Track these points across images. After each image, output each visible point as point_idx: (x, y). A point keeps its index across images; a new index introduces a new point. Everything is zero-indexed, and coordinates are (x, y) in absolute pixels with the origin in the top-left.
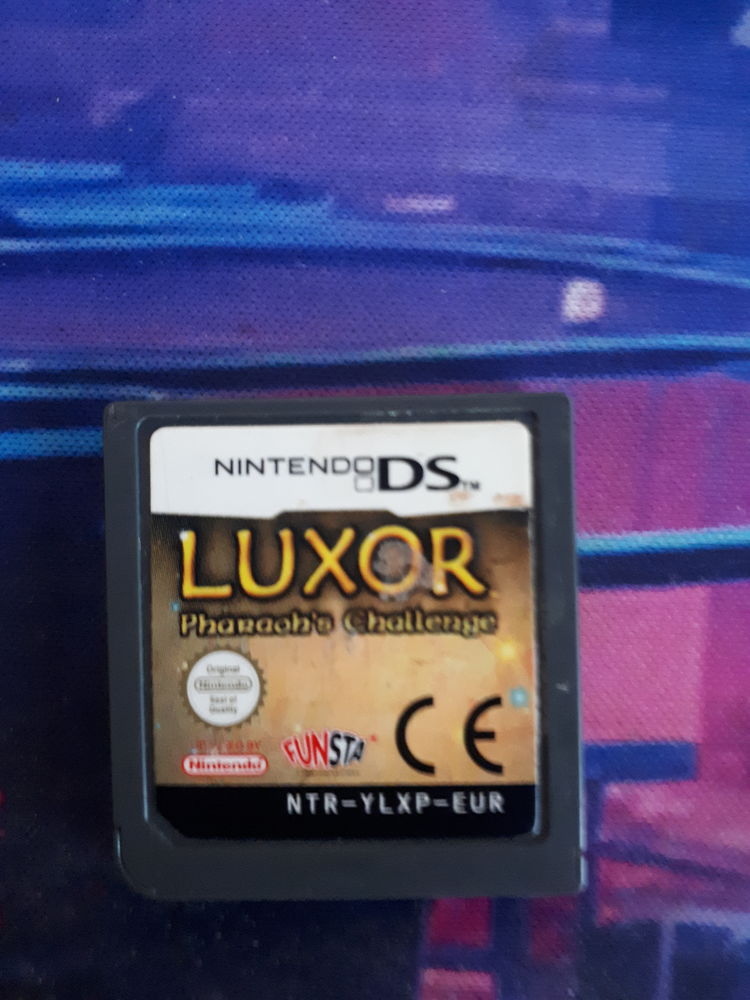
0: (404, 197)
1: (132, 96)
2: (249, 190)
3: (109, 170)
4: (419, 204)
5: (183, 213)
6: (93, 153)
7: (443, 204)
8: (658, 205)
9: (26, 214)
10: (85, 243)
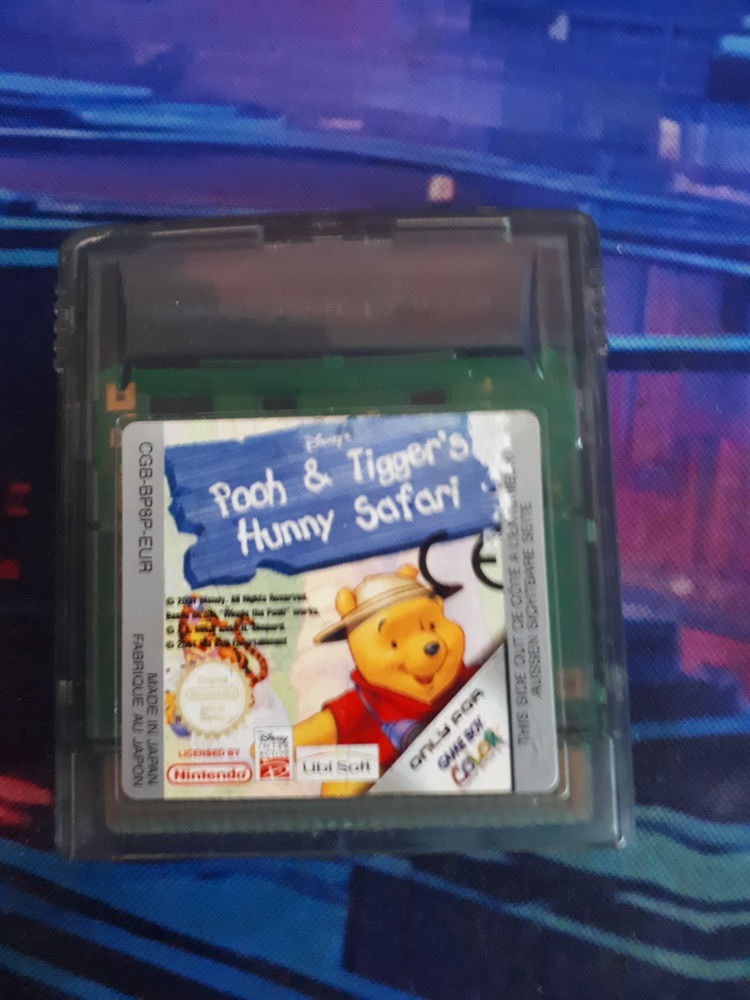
0: (331, 118)
1: (162, 48)
2: (232, 109)
3: (143, 92)
4: (339, 124)
5: (189, 122)
6: (135, 80)
7: (355, 124)
8: (492, 133)
9: (88, 115)
10: (124, 135)
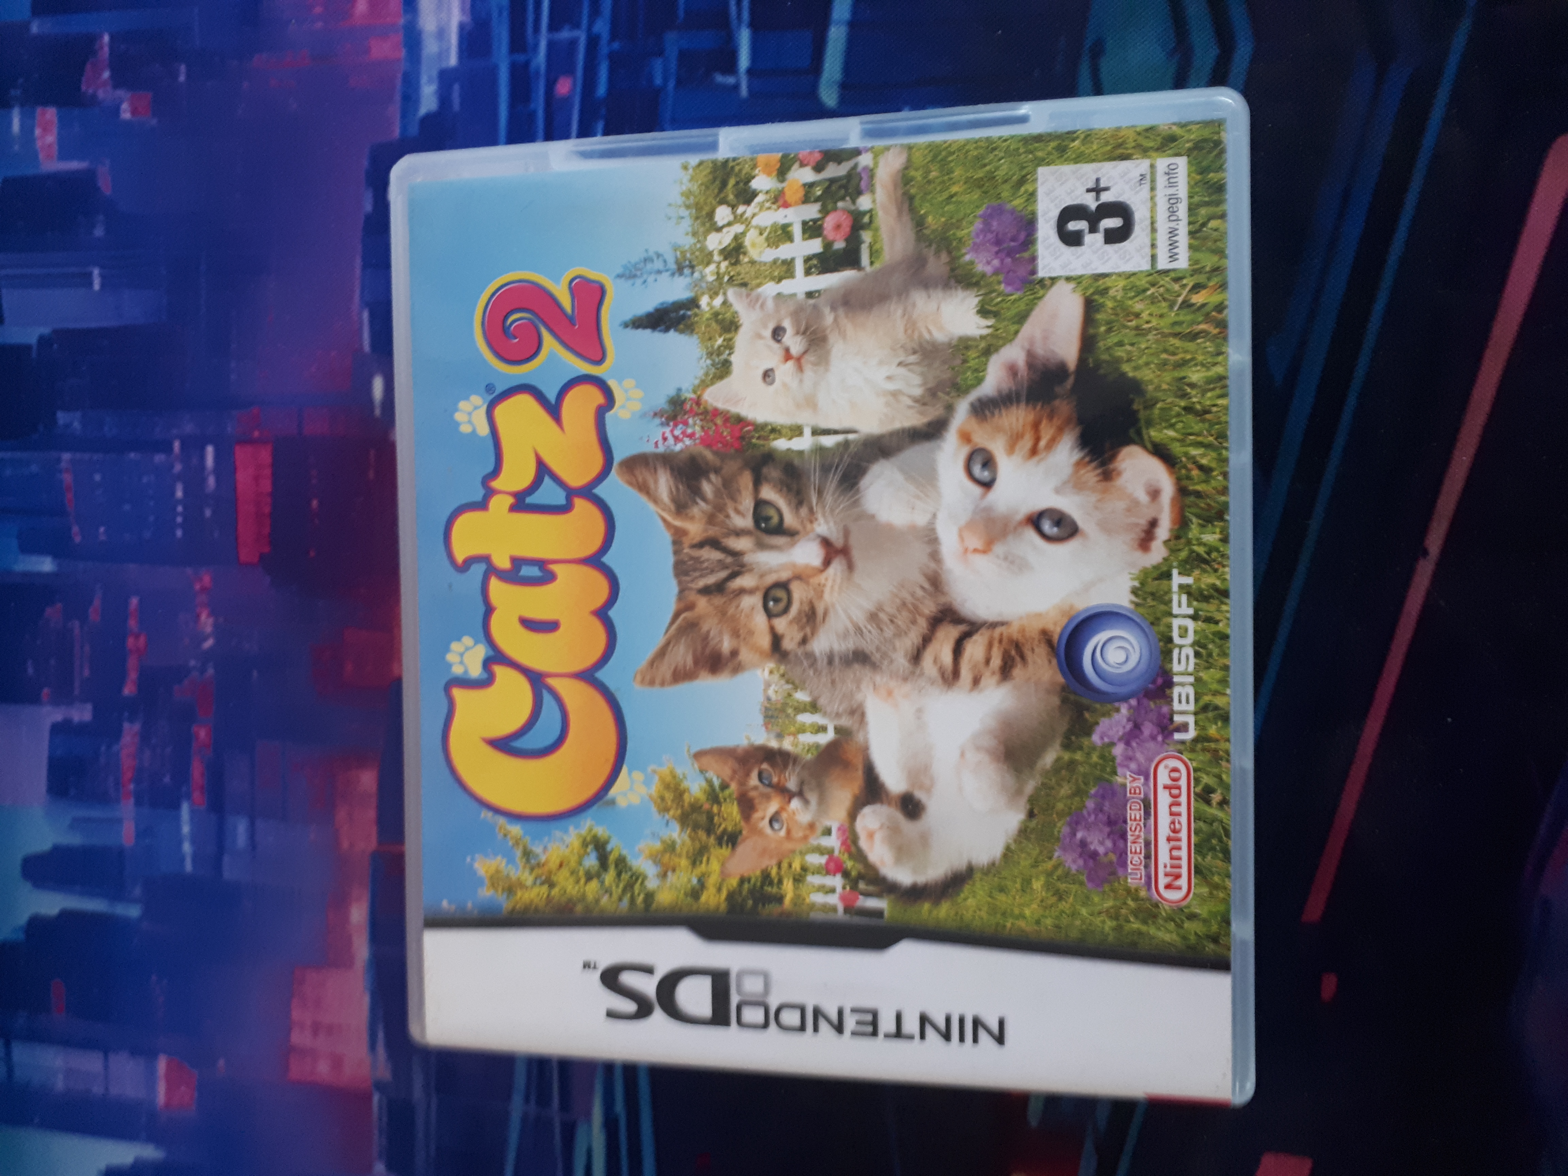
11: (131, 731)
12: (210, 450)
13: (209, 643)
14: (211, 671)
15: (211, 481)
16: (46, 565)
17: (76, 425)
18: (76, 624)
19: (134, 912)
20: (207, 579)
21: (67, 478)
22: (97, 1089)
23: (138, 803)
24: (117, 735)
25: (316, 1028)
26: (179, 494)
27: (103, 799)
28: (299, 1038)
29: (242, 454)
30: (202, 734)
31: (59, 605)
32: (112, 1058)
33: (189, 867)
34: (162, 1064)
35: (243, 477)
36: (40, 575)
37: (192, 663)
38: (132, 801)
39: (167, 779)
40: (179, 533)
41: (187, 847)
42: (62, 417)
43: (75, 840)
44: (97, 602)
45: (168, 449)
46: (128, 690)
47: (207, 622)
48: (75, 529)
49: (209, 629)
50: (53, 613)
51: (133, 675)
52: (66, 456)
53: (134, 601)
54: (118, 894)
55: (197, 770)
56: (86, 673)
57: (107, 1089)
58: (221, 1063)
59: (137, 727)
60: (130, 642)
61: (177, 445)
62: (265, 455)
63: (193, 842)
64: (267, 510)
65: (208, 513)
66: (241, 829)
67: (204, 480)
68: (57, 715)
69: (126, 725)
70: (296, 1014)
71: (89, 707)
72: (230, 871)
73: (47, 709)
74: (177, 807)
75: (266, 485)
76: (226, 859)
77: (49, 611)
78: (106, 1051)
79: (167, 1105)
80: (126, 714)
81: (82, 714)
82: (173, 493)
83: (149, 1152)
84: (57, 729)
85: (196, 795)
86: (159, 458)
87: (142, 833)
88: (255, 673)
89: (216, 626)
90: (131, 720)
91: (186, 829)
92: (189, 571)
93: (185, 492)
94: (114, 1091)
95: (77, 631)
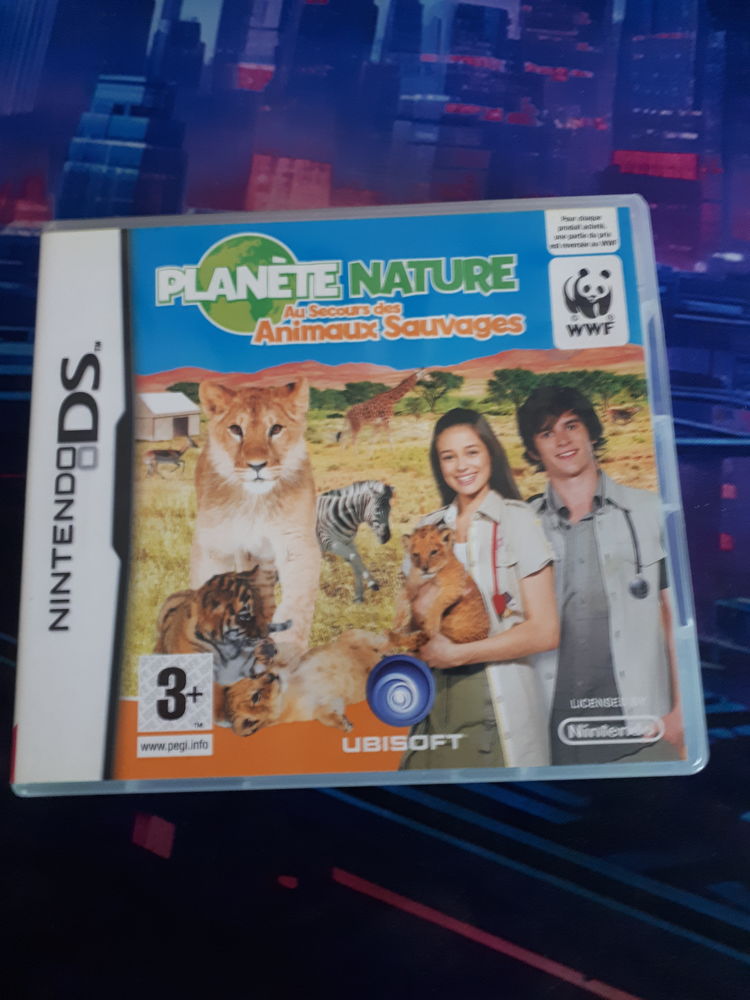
11: (500, 65)
12: (693, 136)
13: (558, 124)
14: (539, 124)
15: (671, 135)
16: (618, 16)
17: (715, 45)
18: (575, 33)
19: (375, 57)
20: (603, 127)
21: (678, 35)
22: (253, 22)
23: (449, 66)
24: (497, 55)
25: (289, 176)
26: (664, 112)
27: (454, 43)
28: (283, 164)
29: (690, 158)
30: (496, 115)
31: (589, 22)
32: (275, 33)
33: (404, 97)
34: (271, 68)
35: (674, 159)
36: (611, 12)
37: (546, 112)
38: (452, 62)
39: (465, 87)
40: (636, 110)
41: (418, 97)
42: (721, 35)
43: (426, 19)
44: (591, 49)
45: (696, 107)
46: (528, 65)
47: (573, 124)
48: (642, 38)
49: (569, 125)
50: (584, 18)
51: (539, 70)
52: (694, 35)
53: (589, 75)
54: (389, 47)
55: (471, 109)
56: (542, 38)
57: (253, 28)
58: (268, 108)
59: (502, 69)
60: (560, 70)
61: (698, 113)
62: (689, 175)
63: (420, 102)
64: (650, 172)
65: (650, 131)
66: (429, 135)
67: (673, 130)
68: (513, 15)
69: (504, 62)
70: (299, 163)
71: (518, 38)
72: (400, 127)
73: (517, 9)
74: (446, 93)
75: (668, 174)
76: (409, 124)
77: (586, 15)
78: (281, 30)
79: (241, 70)
80: (511, 62)
81: (513, 32)
82: (664, 108)
83: (209, 55)
84: (503, 14)
85: (454, 107)
86: (690, 101)
87: (428, 66)
88: (537, 154)
89: (570, 131)
90: (506, 66)
91: (430, 97)
92: (609, 115)
93: (665, 116)
94: (251, 34)
95: (569, 33)
